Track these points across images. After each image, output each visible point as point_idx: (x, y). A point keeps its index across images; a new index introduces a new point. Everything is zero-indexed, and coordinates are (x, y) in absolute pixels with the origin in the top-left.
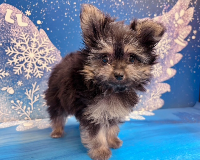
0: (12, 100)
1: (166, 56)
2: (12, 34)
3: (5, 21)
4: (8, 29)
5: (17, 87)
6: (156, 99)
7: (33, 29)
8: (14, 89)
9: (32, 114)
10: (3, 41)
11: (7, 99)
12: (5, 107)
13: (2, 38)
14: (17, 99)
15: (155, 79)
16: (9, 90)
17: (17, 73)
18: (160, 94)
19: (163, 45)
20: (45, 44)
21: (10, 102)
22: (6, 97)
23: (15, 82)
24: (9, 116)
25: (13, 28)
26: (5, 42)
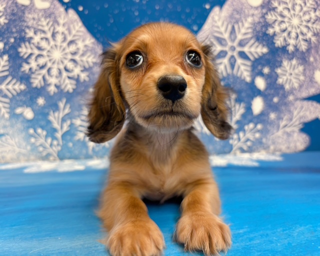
0: (31, 127)
1: (313, 45)
2: (27, 23)
3: (17, 3)
5: (37, 108)
6: (292, 133)
7: (58, 12)
10: (16, 35)
11: (24, 127)
12: (22, 140)
13: (14, 30)
15: (288, 92)
16: (27, 113)
17: (37, 85)
18: (300, 124)
19: (304, 23)
20: (77, 36)
21: (28, 131)
22: (23, 124)
24: (27, 154)
25: (29, 13)
26: (18, 37)
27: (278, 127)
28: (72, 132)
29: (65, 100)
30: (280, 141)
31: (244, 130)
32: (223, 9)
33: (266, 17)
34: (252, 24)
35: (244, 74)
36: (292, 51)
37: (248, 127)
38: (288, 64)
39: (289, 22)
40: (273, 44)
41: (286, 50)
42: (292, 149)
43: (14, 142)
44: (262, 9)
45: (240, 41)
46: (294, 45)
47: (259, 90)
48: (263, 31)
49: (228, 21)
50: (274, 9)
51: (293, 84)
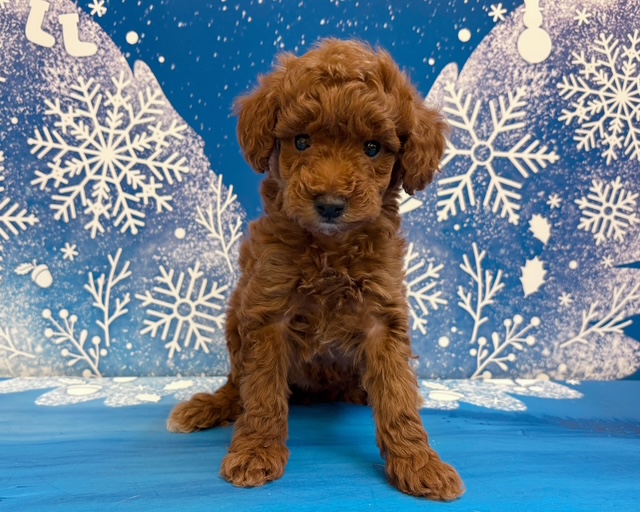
2: (47, 86)
3: (26, 41)
4: (34, 69)
6: (608, 338)
7: (112, 64)
8: (51, 271)
9: (105, 361)
11: (31, 304)
12: (26, 332)
14: (61, 305)
17: (62, 216)
18: (628, 318)
20: (151, 115)
21: (40, 313)
23: (55, 249)
24: (36, 363)
25: (51, 65)
27: (579, 325)
28: (132, 320)
29: (120, 251)
30: (583, 355)
31: (505, 328)
32: (466, 67)
33: (559, 85)
34: (528, 100)
35: (508, 206)
36: (613, 160)
37: (513, 323)
38: (604, 187)
39: (607, 98)
40: (572, 143)
41: (600, 157)
42: (609, 373)
43: (7, 337)
44: (550, 69)
45: (499, 134)
46: (620, 146)
47: (538, 243)
48: (552, 115)
49: (476, 92)
50: (576, 70)
51: (614, 232)
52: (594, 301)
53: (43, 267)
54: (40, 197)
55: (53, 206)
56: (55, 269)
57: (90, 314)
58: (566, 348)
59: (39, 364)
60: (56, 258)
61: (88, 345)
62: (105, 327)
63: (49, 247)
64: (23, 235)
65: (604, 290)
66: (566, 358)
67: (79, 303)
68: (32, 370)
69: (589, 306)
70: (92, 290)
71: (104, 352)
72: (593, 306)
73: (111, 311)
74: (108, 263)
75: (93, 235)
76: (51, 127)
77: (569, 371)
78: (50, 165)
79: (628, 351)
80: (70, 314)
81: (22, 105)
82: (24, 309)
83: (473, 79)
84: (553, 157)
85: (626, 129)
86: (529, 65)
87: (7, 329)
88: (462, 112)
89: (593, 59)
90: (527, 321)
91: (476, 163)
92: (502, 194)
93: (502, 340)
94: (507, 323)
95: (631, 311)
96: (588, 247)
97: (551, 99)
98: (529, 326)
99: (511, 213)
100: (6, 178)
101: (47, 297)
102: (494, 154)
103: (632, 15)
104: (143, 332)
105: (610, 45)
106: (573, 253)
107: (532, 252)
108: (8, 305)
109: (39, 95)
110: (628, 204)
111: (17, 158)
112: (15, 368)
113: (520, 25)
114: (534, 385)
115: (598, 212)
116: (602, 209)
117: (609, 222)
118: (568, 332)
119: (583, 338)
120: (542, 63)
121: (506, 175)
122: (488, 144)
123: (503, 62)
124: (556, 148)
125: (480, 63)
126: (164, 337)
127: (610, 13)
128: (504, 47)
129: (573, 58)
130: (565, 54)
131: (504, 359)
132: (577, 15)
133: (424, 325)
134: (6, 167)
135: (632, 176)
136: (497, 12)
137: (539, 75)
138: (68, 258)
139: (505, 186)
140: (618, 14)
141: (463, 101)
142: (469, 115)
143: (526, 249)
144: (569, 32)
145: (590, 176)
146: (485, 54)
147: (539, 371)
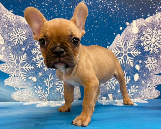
0: (35, 86)
5: (38, 77)
6: (152, 90)
8: (36, 78)
9: (48, 97)
10: (30, 45)
11: (32, 85)
12: (31, 91)
13: (30, 42)
14: (38, 85)
15: (150, 71)
16: (34, 79)
17: (39, 67)
21: (34, 87)
22: (31, 84)
23: (37, 73)
24: (33, 98)
26: (31, 45)
27: (146, 87)
28: (54, 88)
29: (51, 74)
30: (147, 93)
31: (131, 88)
32: (122, 35)
33: (140, 38)
34: (134, 41)
35: (131, 63)
36: (152, 53)
37: (133, 87)
38: (150, 59)
39: (150, 41)
40: (143, 50)
41: (149, 53)
42: (153, 97)
43: (27, 92)
44: (138, 35)
45: (129, 48)
46: (153, 50)
47: (137, 70)
48: (139, 44)
49: (124, 40)
50: (144, 35)
51: (153, 68)
52: (149, 82)
53: (35, 77)
54: (34, 63)
55: (37, 65)
56: (37, 78)
57: (45, 87)
58: (144, 92)
59: (34, 98)
60: (37, 75)
61: (44, 93)
62: (48, 90)
63: (36, 73)
64: (30, 71)
65: (151, 80)
66: (144, 94)
67: (42, 85)
68: (32, 99)
69: (148, 83)
70: (45, 82)
71: (48, 95)
72: (149, 83)
73: (49, 86)
74: (48, 76)
75: (45, 70)
76: (36, 48)
77: (144, 97)
78: (36, 56)
79: (156, 92)
80: (40, 87)
81: (30, 44)
82: (31, 86)
83: (123, 37)
84: (140, 53)
85: (154, 47)
86: (134, 34)
87: (27, 91)
88: (121, 44)
89: (147, 33)
90: (135, 87)
91: (124, 54)
92: (130, 60)
93: (131, 91)
94: (131, 87)
95: (157, 84)
96: (147, 71)
97: (139, 41)
98: (136, 88)
99: (132, 64)
100: (27, 59)
101: (36, 84)
102: (128, 52)
103: (154, 24)
104: (56, 90)
105: (150, 30)
106: (144, 72)
107: (136, 72)
108: (27, 85)
109: (34, 42)
110: (155, 62)
111: (29, 55)
112: (29, 99)
113: (132, 26)
114: (138, 100)
115: (149, 64)
116: (150, 63)
117: (151, 66)
118: (144, 89)
119: (147, 90)
120: (137, 34)
121: (130, 57)
122: (127, 50)
123: (129, 34)
124: (140, 51)
125: (124, 34)
126: (60, 91)
127: (150, 24)
128: (129, 31)
129: (143, 33)
130: (141, 32)
131: (131, 94)
132: (143, 24)
133: (115, 88)
134: (27, 57)
135: (156, 56)
136: (127, 24)
137: (136, 36)
138: (40, 75)
139: (130, 59)
140: (152, 24)
141: (121, 42)
142: (123, 44)
143: (135, 72)
144: (142, 28)
145: (147, 57)
146: (125, 32)
147: (138, 97)
